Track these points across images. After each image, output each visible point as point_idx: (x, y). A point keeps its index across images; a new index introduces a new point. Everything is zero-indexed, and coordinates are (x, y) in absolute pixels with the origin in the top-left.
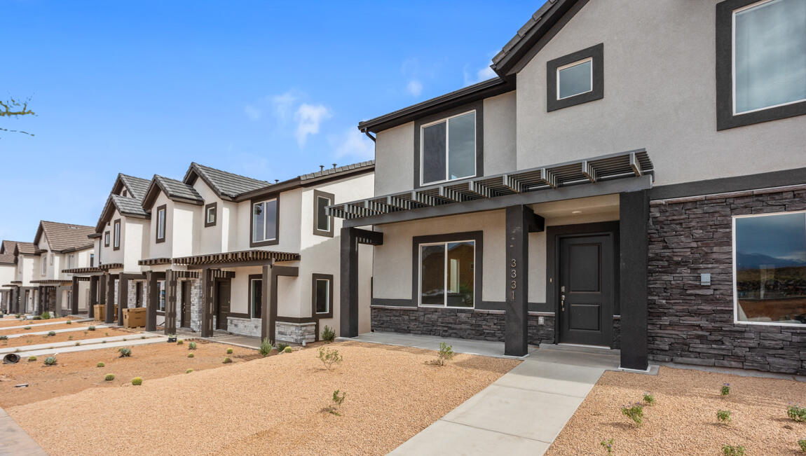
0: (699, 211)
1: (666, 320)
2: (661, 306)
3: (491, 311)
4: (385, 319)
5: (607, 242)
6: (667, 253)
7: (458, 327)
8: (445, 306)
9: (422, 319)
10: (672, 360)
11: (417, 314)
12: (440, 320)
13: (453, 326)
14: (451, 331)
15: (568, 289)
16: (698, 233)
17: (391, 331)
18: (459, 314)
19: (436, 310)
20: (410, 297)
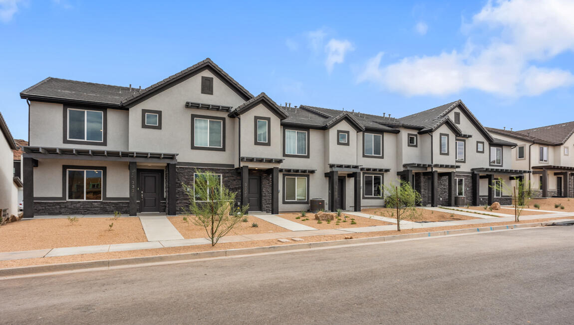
0: (186, 171)
1: (178, 202)
2: (177, 197)
3: (111, 201)
4: (40, 208)
5: (158, 176)
6: (179, 182)
7: (93, 209)
8: (85, 200)
9: (70, 207)
10: (180, 213)
11: (66, 205)
12: (82, 207)
13: (90, 209)
14: (88, 211)
15: (144, 192)
16: (186, 177)
17: (46, 215)
18: (93, 203)
19: (79, 202)
20: (60, 195)
